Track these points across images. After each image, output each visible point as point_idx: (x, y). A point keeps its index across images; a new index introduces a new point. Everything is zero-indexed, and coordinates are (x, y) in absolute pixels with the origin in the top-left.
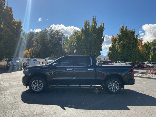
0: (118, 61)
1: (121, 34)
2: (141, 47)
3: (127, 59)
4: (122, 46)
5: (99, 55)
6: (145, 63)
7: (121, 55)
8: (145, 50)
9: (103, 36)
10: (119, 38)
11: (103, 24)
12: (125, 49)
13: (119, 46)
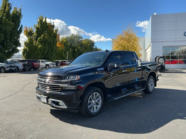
0: (41, 60)
1: (40, 27)
2: (59, 44)
3: (48, 57)
4: (43, 41)
5: (17, 52)
6: (66, 62)
7: (42, 52)
8: (63, 48)
9: (20, 26)
10: (38, 31)
11: (20, 10)
12: (46, 45)
13: (38, 42)
